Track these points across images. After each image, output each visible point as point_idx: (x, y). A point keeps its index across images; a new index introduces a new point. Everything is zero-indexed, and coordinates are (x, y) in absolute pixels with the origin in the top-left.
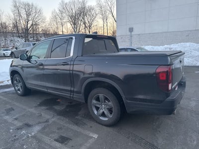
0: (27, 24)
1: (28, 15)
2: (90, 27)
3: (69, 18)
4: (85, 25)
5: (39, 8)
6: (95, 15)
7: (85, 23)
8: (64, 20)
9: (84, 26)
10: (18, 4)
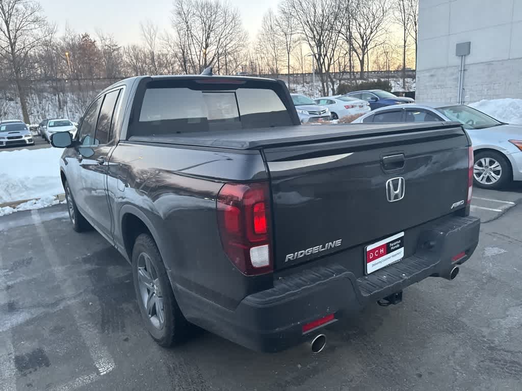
0: (205, 54)
1: (208, 30)
2: (364, 47)
3: (307, 29)
4: (351, 44)
5: (231, 10)
6: (380, 14)
7: (349, 40)
8: (295, 37)
9: (347, 46)
10: (185, 8)
